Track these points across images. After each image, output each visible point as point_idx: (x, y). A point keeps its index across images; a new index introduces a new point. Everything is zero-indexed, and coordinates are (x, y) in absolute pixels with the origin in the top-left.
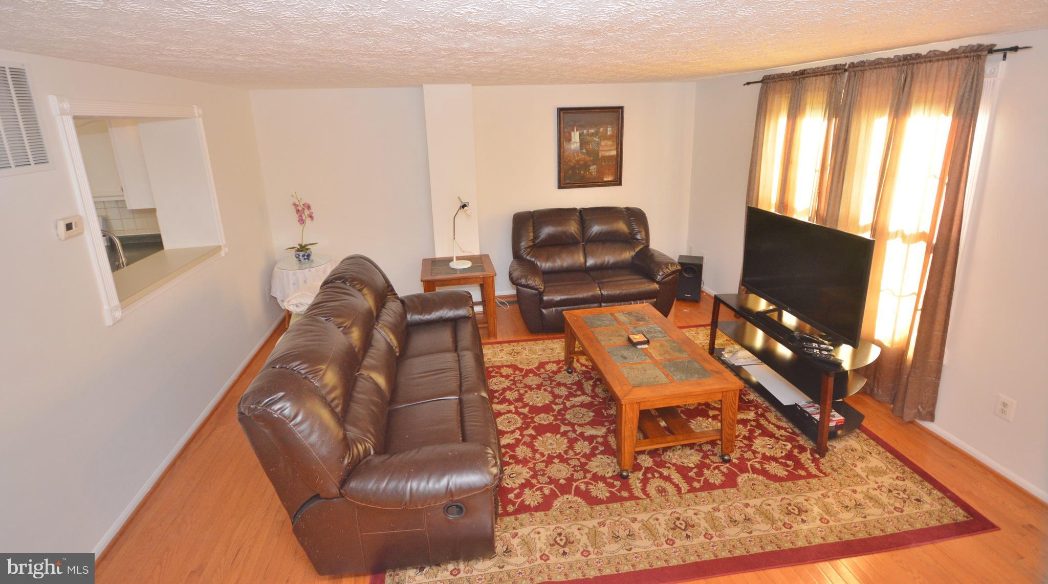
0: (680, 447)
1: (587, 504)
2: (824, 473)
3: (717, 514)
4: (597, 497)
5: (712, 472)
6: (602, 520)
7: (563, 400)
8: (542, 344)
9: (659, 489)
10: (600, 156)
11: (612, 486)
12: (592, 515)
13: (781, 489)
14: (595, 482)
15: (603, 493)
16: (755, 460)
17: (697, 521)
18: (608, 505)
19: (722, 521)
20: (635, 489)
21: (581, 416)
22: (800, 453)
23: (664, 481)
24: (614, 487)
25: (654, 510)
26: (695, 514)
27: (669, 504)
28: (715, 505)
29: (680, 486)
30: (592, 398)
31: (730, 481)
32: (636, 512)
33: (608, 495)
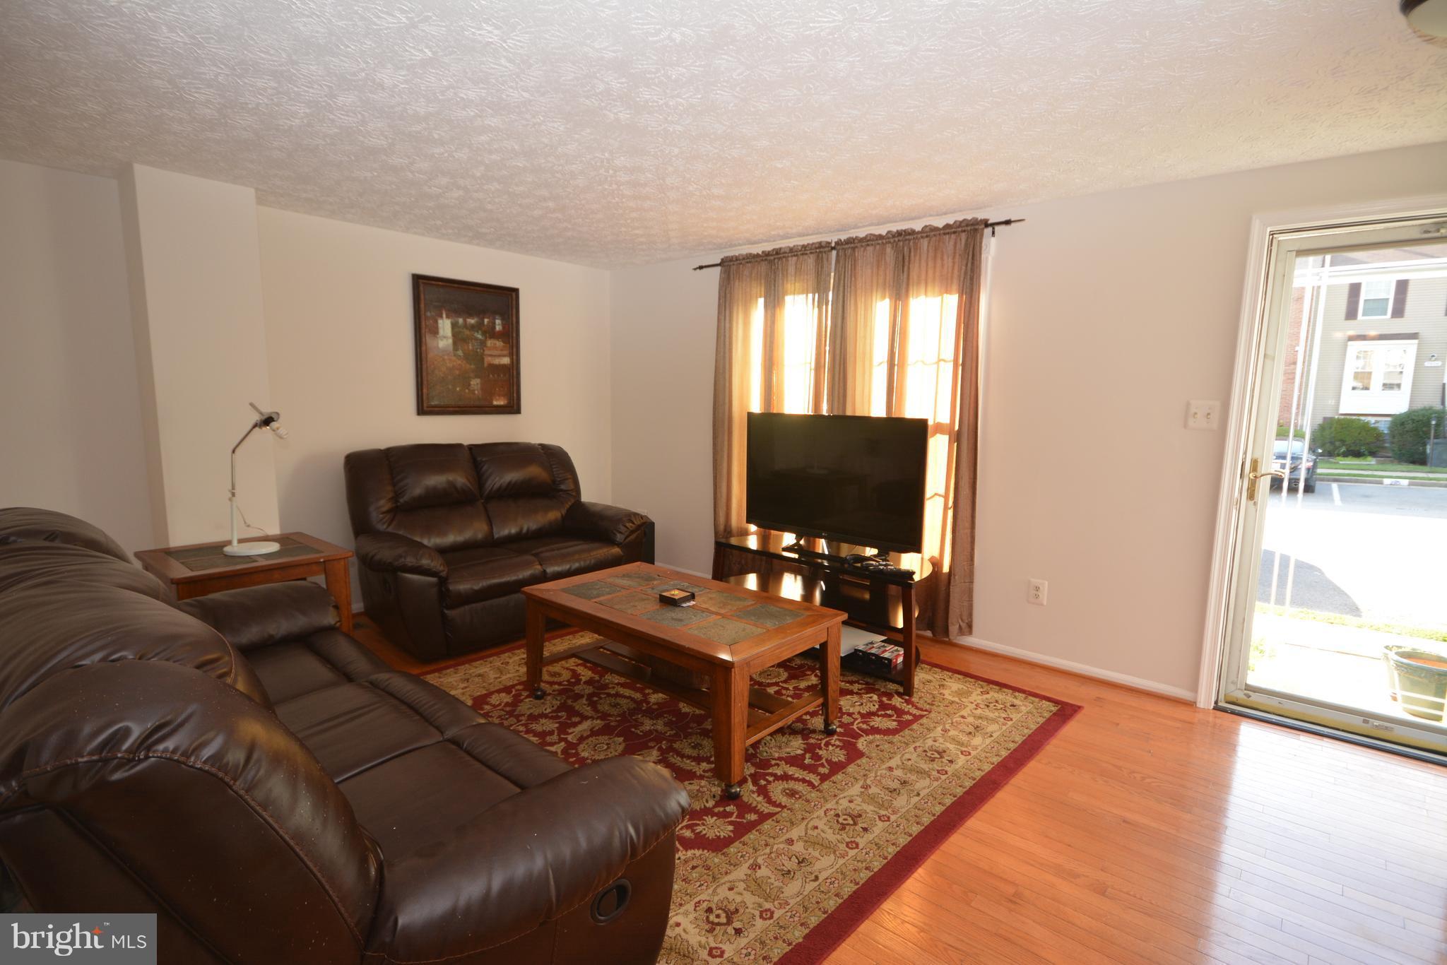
0: (769, 738)
1: (713, 852)
2: (926, 711)
3: (870, 791)
4: (719, 837)
5: (827, 750)
6: (751, 861)
7: (559, 735)
8: (456, 673)
9: (787, 793)
10: (486, 365)
11: (726, 815)
12: (732, 862)
13: (903, 740)
14: (700, 821)
15: (722, 828)
16: (857, 722)
17: (859, 808)
18: (742, 840)
19: (883, 796)
20: (759, 806)
21: (606, 747)
22: (890, 700)
23: (785, 782)
24: (731, 814)
25: (803, 819)
26: (851, 801)
27: (813, 804)
28: (861, 783)
29: (807, 779)
30: (602, 720)
31: (854, 754)
32: (785, 831)
33: (731, 828)
